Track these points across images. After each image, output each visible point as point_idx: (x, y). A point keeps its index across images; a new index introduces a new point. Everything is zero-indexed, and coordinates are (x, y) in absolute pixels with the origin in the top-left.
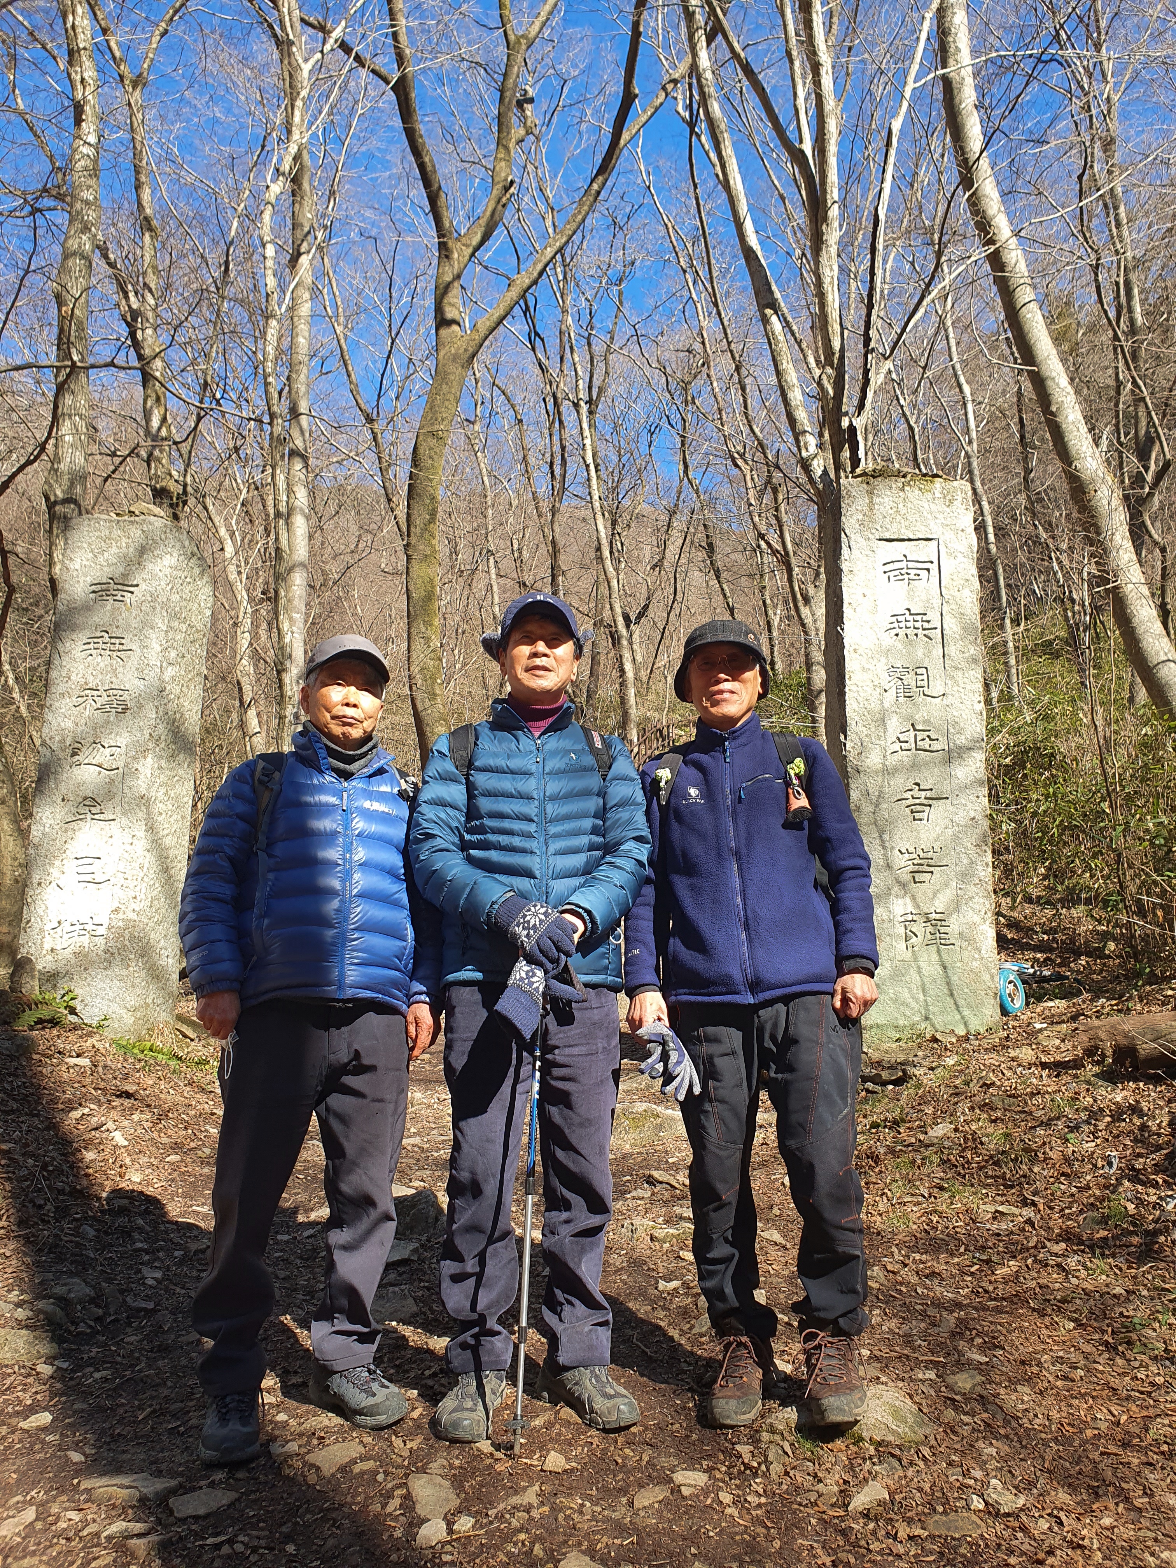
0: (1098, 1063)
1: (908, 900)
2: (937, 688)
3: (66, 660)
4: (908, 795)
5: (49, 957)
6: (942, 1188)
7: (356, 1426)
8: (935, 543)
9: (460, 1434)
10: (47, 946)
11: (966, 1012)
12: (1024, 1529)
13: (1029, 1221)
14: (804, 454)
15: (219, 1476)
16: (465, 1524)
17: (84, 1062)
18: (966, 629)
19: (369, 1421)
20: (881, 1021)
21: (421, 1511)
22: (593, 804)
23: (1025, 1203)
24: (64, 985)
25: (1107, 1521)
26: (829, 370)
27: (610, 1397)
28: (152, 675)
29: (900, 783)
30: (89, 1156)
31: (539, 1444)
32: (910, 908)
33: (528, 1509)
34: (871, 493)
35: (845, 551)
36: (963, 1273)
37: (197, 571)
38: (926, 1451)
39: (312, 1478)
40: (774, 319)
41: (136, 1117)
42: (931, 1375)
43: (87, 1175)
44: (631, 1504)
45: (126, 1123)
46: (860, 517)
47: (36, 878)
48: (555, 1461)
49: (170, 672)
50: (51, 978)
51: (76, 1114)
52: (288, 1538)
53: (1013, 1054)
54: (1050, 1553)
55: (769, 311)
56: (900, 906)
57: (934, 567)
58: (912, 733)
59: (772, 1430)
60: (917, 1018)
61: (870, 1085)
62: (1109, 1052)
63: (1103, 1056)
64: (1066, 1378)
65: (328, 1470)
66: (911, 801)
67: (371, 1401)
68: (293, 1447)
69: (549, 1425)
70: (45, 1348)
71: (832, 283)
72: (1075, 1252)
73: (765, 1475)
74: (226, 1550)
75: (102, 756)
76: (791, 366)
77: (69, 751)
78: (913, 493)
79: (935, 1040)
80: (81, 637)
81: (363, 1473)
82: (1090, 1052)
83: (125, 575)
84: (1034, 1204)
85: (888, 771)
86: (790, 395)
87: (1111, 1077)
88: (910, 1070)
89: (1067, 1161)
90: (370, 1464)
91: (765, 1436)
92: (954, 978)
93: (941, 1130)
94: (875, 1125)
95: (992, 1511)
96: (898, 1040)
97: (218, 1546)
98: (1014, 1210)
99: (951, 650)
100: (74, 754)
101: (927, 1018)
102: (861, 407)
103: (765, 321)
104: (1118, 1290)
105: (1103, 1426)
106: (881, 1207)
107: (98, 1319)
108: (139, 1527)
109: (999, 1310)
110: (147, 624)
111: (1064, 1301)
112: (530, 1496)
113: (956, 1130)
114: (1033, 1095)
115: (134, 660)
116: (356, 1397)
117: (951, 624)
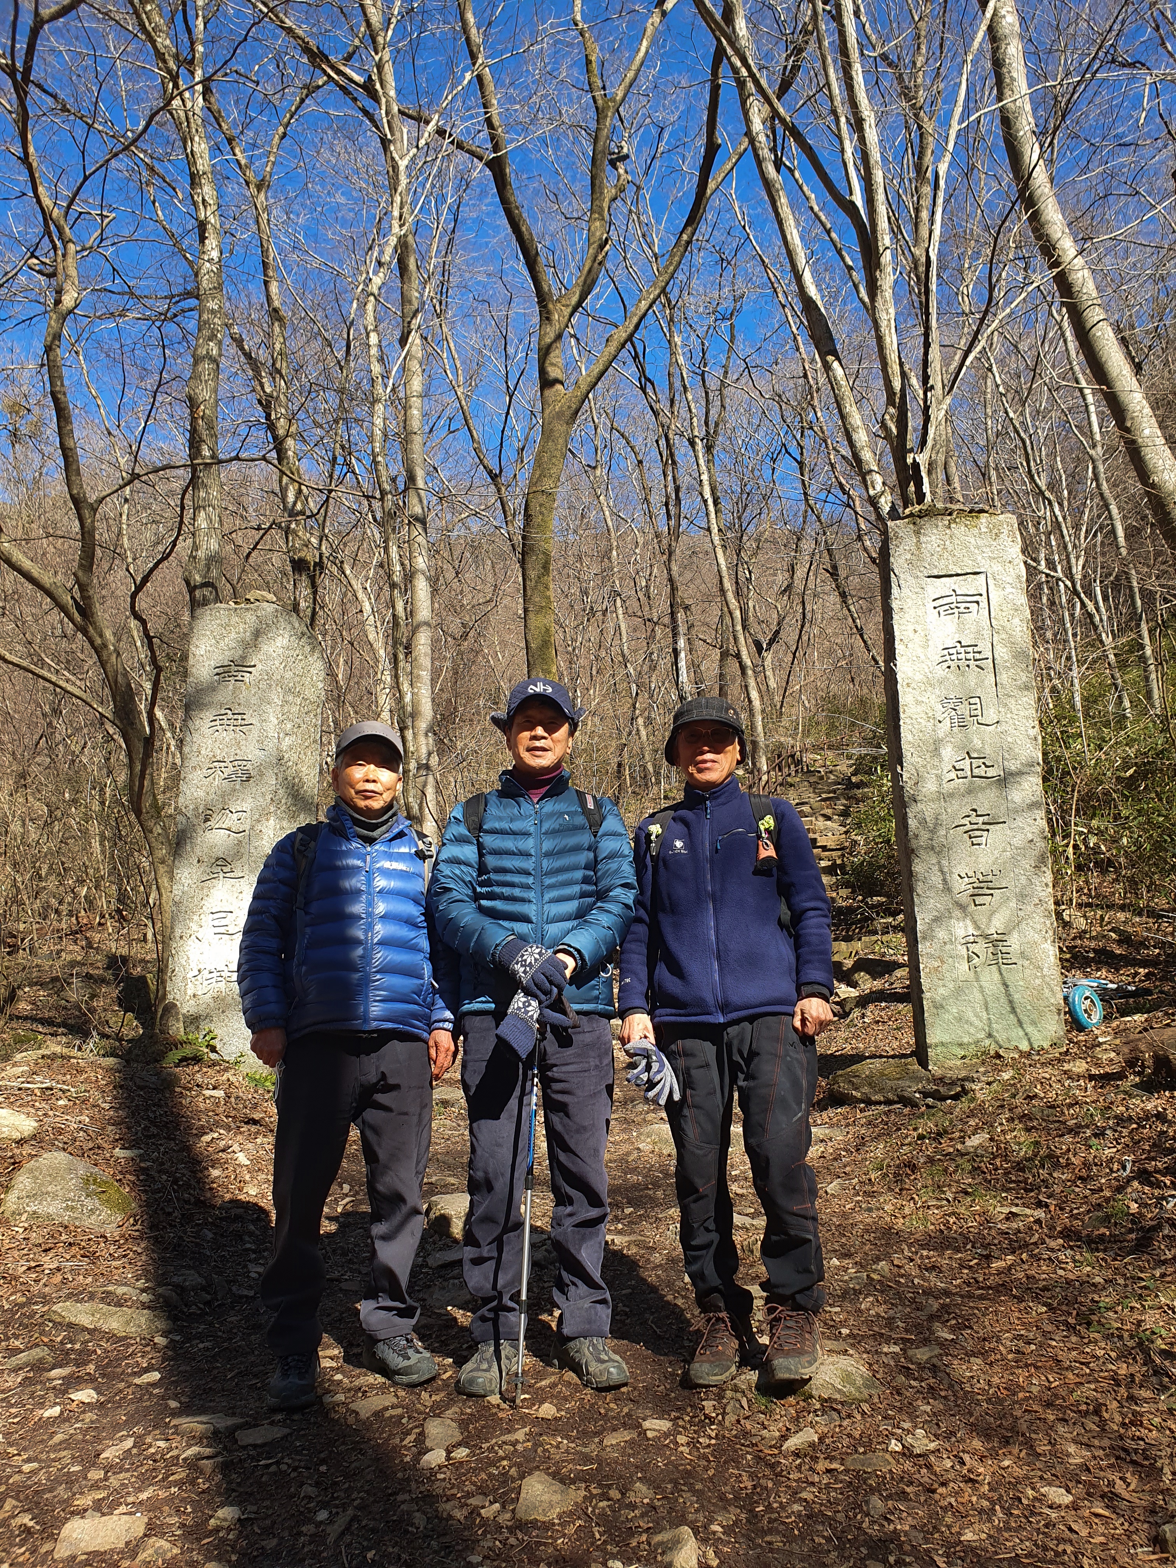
0: (1139, 1074)
1: (968, 922)
2: (991, 715)
3: (196, 735)
4: (966, 821)
5: (192, 1002)
6: (967, 1193)
7: (395, 1384)
8: (983, 576)
9: (475, 1389)
10: (190, 992)
11: (1030, 1029)
12: (929, 1467)
13: (1038, 1221)
14: (872, 492)
15: (279, 1417)
16: (461, 1453)
17: (219, 1093)
18: (1019, 655)
19: (405, 1379)
20: (946, 1038)
21: (429, 1443)
22: (585, 857)
23: (1040, 1204)
24: (205, 1026)
25: (1006, 1463)
26: (892, 410)
27: (603, 1362)
28: (270, 746)
29: (958, 809)
30: (215, 1173)
31: (539, 1398)
32: (971, 930)
33: (514, 1444)
34: (917, 533)
35: (895, 590)
36: (962, 1267)
37: (308, 648)
38: (865, 1407)
39: (351, 1419)
40: (836, 365)
41: (259, 1141)
42: (897, 1349)
43: (211, 1189)
44: (601, 1442)
45: (250, 1146)
46: (908, 556)
47: (178, 932)
48: (547, 1410)
49: (287, 741)
50: (194, 1020)
51: (207, 1138)
52: (323, 1462)
53: (1066, 1067)
54: (944, 1484)
55: (830, 358)
56: (962, 928)
57: (983, 600)
58: (968, 761)
59: (736, 1389)
60: (982, 1035)
61: (930, 1101)
62: (1149, 1063)
63: (1143, 1066)
64: (1018, 1352)
65: (364, 1414)
66: (969, 827)
67: (406, 1363)
68: (341, 1397)
69: (553, 1386)
70: (161, 1325)
71: (889, 326)
72: (1071, 1248)
73: (720, 1423)
74: (273, 1469)
75: (230, 821)
76: (854, 408)
77: (202, 817)
78: (959, 530)
79: (998, 1056)
80: (208, 715)
81: (392, 1417)
82: (1131, 1063)
83: (244, 658)
84: (1047, 1206)
85: (945, 797)
86: (855, 437)
87: (1149, 1087)
88: (968, 1085)
89: (1086, 1165)
90: (399, 1411)
91: (729, 1394)
92: (1016, 997)
93: (975, 1141)
94: (921, 1137)
95: (907, 1453)
96: (963, 1057)
97: (267, 1466)
98: (1028, 1211)
99: (1003, 678)
100: (207, 820)
101: (990, 1036)
102: (923, 443)
103: (827, 367)
104: (1098, 1279)
105: (1035, 1390)
106: (907, 1211)
107: (208, 1303)
108: (208, 1451)
109: (981, 1298)
110: (265, 700)
111: (1045, 1289)
112: (520, 1435)
113: (992, 1139)
114: (1070, 1106)
115: (255, 733)
116: (396, 1361)
117: (1002, 653)
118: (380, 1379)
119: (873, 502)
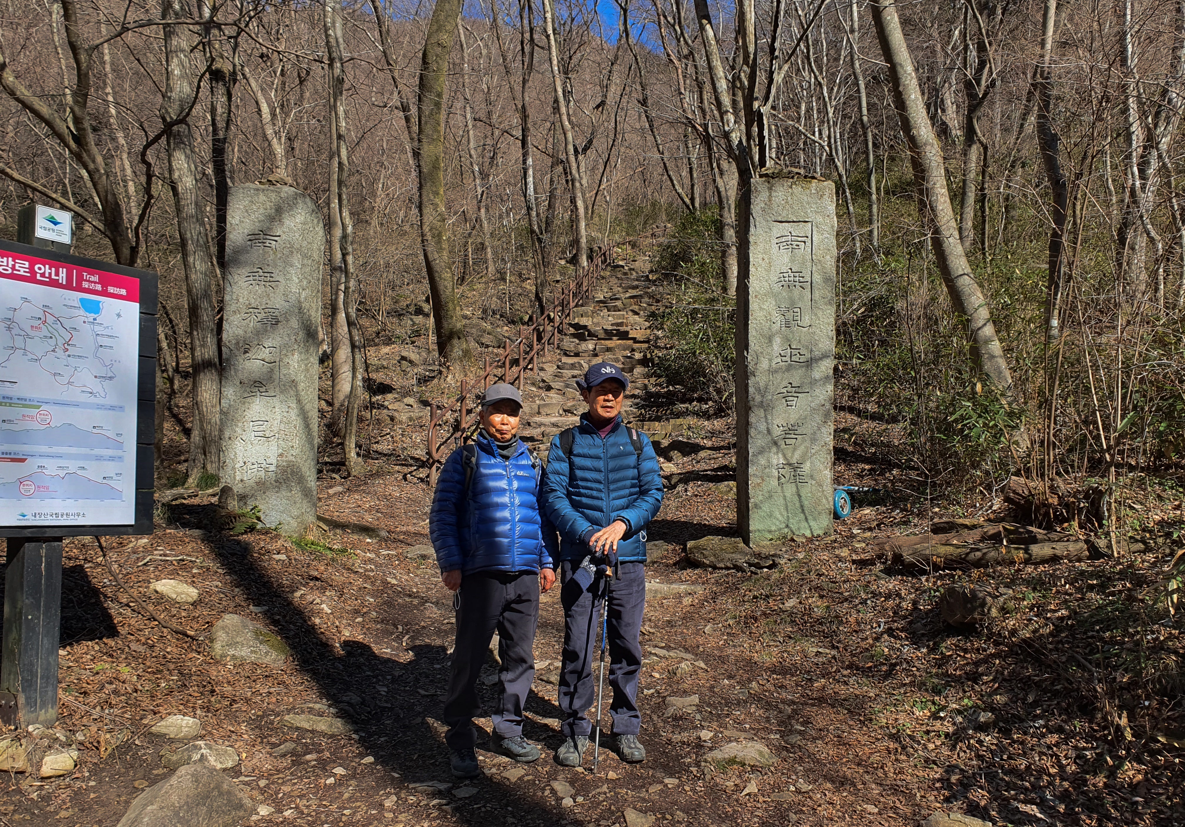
0: (883, 563)
1: (780, 455)
2: (806, 320)
3: (234, 288)
4: (784, 390)
5: (240, 485)
6: (790, 638)
7: (518, 762)
8: (810, 224)
9: (569, 763)
10: (238, 478)
11: (812, 523)
12: (810, 798)
13: (834, 657)
14: (727, 128)
15: (467, 782)
16: (580, 799)
18: (827, 280)
19: (524, 759)
20: (761, 527)
21: (560, 794)
23: (833, 647)
24: (251, 503)
25: (845, 794)
26: (745, 68)
28: (293, 298)
29: (780, 382)
31: (604, 767)
32: (782, 461)
33: (605, 793)
34: (770, 189)
35: (752, 229)
36: (797, 685)
38: (772, 769)
39: (508, 783)
40: (708, 27)
41: (328, 593)
42: (778, 736)
44: (647, 791)
45: (324, 598)
46: (763, 205)
47: (227, 434)
48: (612, 775)
49: (304, 294)
50: (243, 498)
51: (298, 594)
52: (507, 805)
53: (837, 552)
54: (820, 806)
55: (705, 22)
56: (777, 459)
57: (809, 244)
58: (789, 350)
59: (706, 761)
60: (784, 525)
61: (753, 569)
62: (890, 557)
63: (886, 560)
64: (839, 737)
65: (513, 780)
66: (786, 394)
67: (524, 751)
68: (494, 770)
69: (605, 760)
70: (349, 727)
71: (750, 5)
72: (855, 675)
73: (704, 779)
74: (483, 809)
75: (265, 353)
77: (242, 350)
78: (797, 189)
79: (792, 540)
80: (244, 271)
81: (528, 781)
82: (879, 557)
83: (270, 229)
84: (838, 648)
85: (772, 372)
86: (718, 85)
87: (889, 572)
88: (777, 560)
89: (858, 623)
90: (530, 777)
91: (703, 764)
92: (806, 503)
93: (791, 603)
94: (755, 597)
95: (798, 791)
96: (771, 540)
97: (479, 808)
98: (828, 651)
99: (817, 294)
100: (246, 352)
101: (788, 526)
102: (767, 98)
103: (702, 28)
104: (871, 694)
105: (851, 757)
106: (757, 648)
108: (444, 801)
109: (813, 705)
110: (288, 263)
111: (844, 700)
112: (605, 788)
113: (800, 603)
114: (844, 582)
115: (281, 288)
116: (516, 749)
117: (817, 278)
118: (507, 759)
119: (726, 135)
